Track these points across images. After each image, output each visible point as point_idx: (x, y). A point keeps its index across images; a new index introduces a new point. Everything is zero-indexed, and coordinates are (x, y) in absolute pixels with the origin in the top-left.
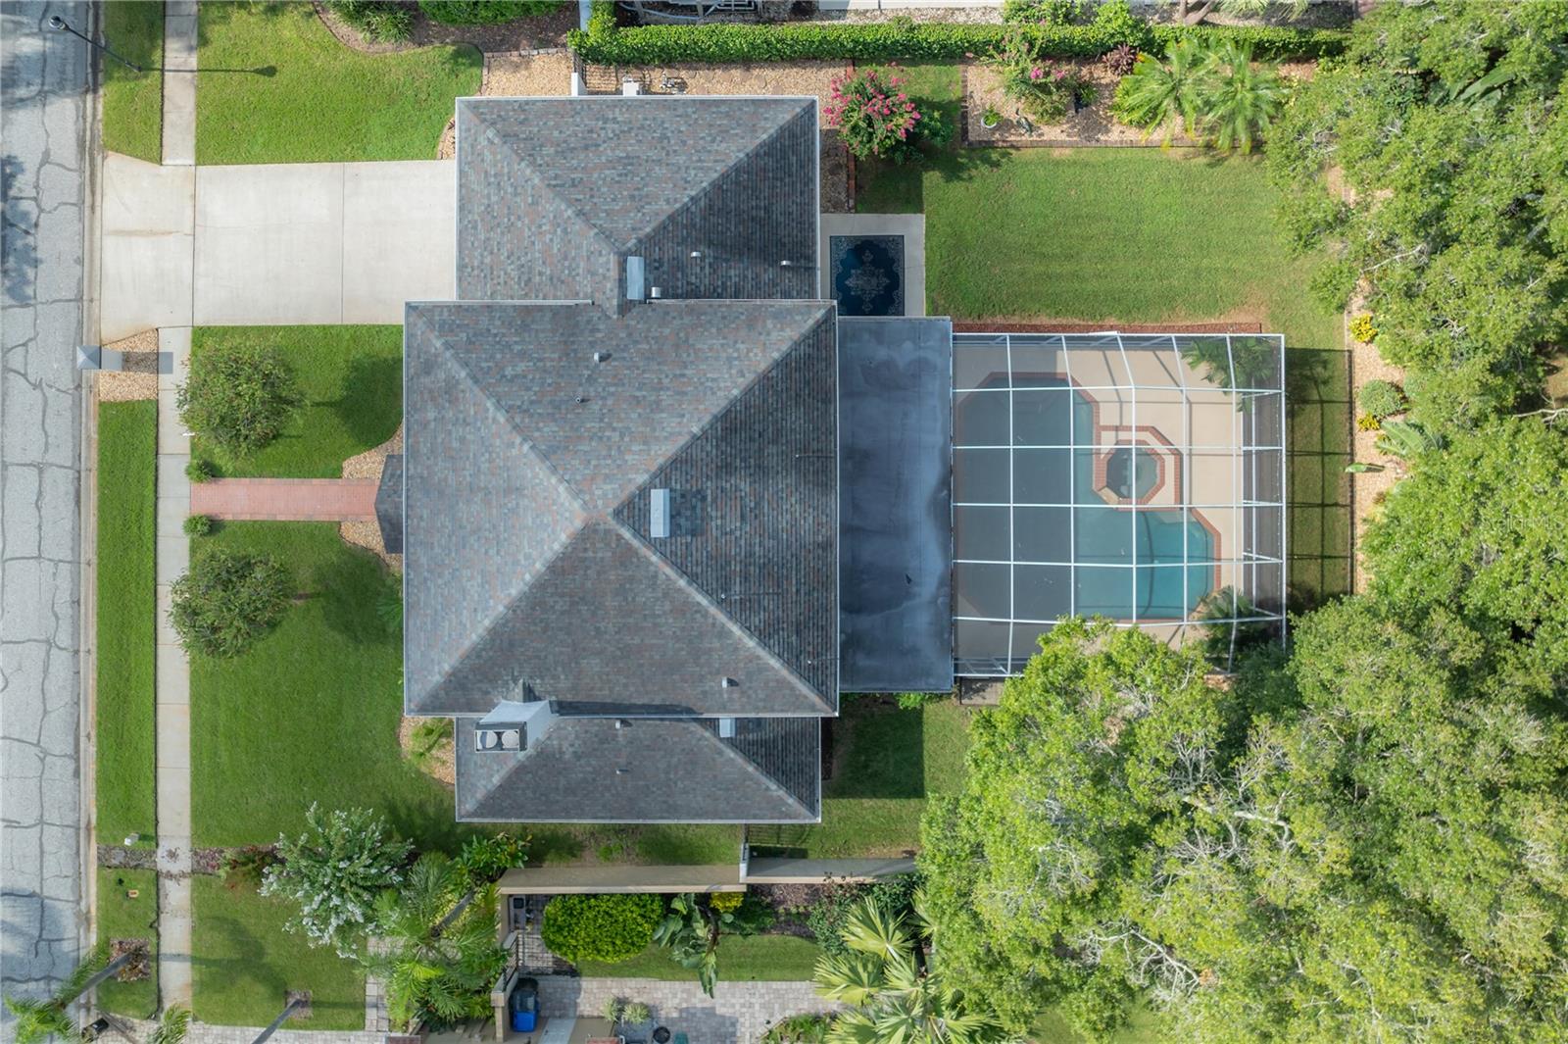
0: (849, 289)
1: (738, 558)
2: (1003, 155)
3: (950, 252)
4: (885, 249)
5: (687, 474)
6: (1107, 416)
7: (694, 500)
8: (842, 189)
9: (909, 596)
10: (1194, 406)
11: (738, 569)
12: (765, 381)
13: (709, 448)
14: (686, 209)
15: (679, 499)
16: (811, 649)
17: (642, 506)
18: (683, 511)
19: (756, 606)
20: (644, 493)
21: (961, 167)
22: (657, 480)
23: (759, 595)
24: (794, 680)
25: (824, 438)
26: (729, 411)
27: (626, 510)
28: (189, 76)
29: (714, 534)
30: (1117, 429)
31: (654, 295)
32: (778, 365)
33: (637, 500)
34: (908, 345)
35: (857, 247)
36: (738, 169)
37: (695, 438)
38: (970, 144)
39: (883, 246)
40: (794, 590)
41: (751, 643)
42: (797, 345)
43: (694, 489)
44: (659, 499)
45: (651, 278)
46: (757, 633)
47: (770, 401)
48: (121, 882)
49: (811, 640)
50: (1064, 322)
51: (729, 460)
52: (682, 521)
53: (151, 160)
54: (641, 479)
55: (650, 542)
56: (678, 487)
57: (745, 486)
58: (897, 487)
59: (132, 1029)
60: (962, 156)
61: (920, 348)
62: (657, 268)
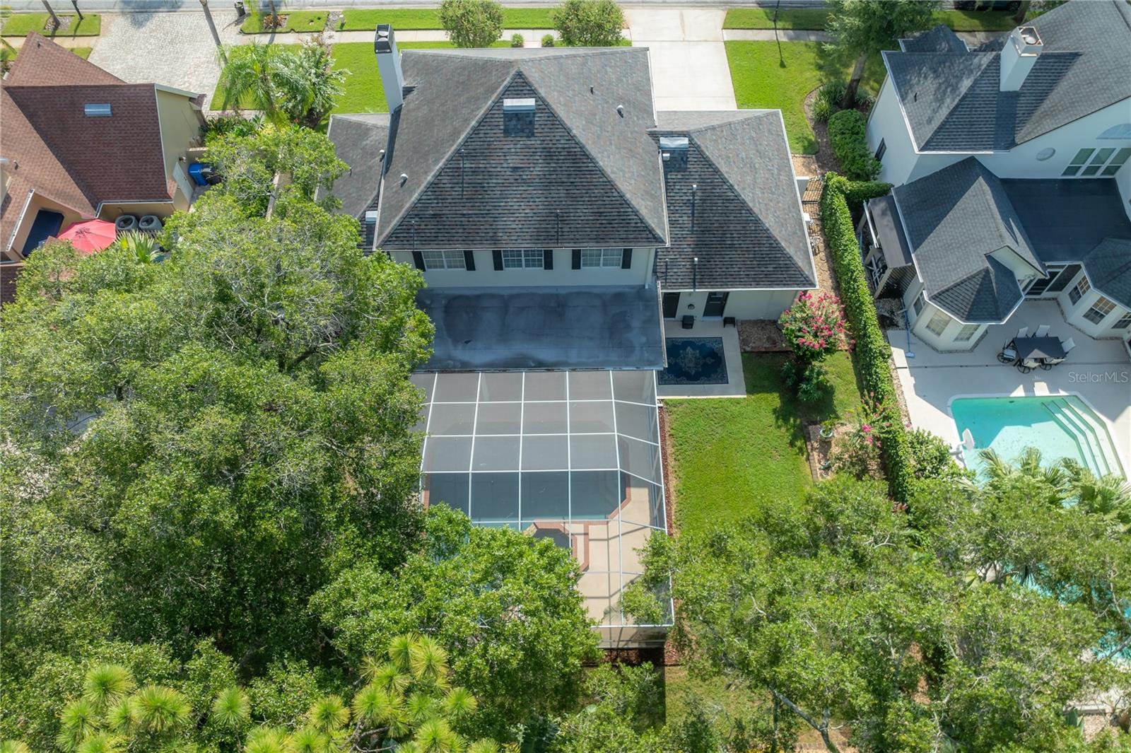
0: (685, 349)
1: (488, 166)
2: (801, 449)
3: (720, 415)
4: (717, 372)
5: (545, 125)
6: (597, 530)
7: (527, 131)
8: (757, 344)
9: (456, 342)
10: (607, 600)
11: (481, 166)
12: (610, 185)
13: (562, 142)
14: (724, 181)
15: (528, 119)
16: (423, 227)
17: (524, 92)
18: (521, 122)
19: (456, 181)
20: (532, 93)
21: (786, 421)
22: (541, 103)
23: (462, 183)
24: (403, 212)
25: (572, 237)
26: (588, 158)
27: (522, 80)
28: (775, 39)
29: (505, 147)
30: (586, 534)
31: (664, 155)
32: (621, 197)
33: (528, 88)
34: (643, 339)
35: (717, 354)
36: (757, 221)
37: (568, 131)
38: (806, 427)
39: (719, 370)
40: (465, 212)
41: (430, 178)
42: (636, 213)
43: (535, 131)
44: (530, 102)
45: (676, 155)
46: (436, 181)
47: (596, 191)
48: (319, 19)
49: (429, 227)
50: (673, 498)
51: (555, 158)
52: (514, 122)
53: (725, 23)
54: (542, 92)
55: (501, 98)
56: (536, 119)
57: (537, 171)
58: (536, 334)
59: (236, 25)
60: (795, 421)
61: (642, 347)
62: (682, 159)
